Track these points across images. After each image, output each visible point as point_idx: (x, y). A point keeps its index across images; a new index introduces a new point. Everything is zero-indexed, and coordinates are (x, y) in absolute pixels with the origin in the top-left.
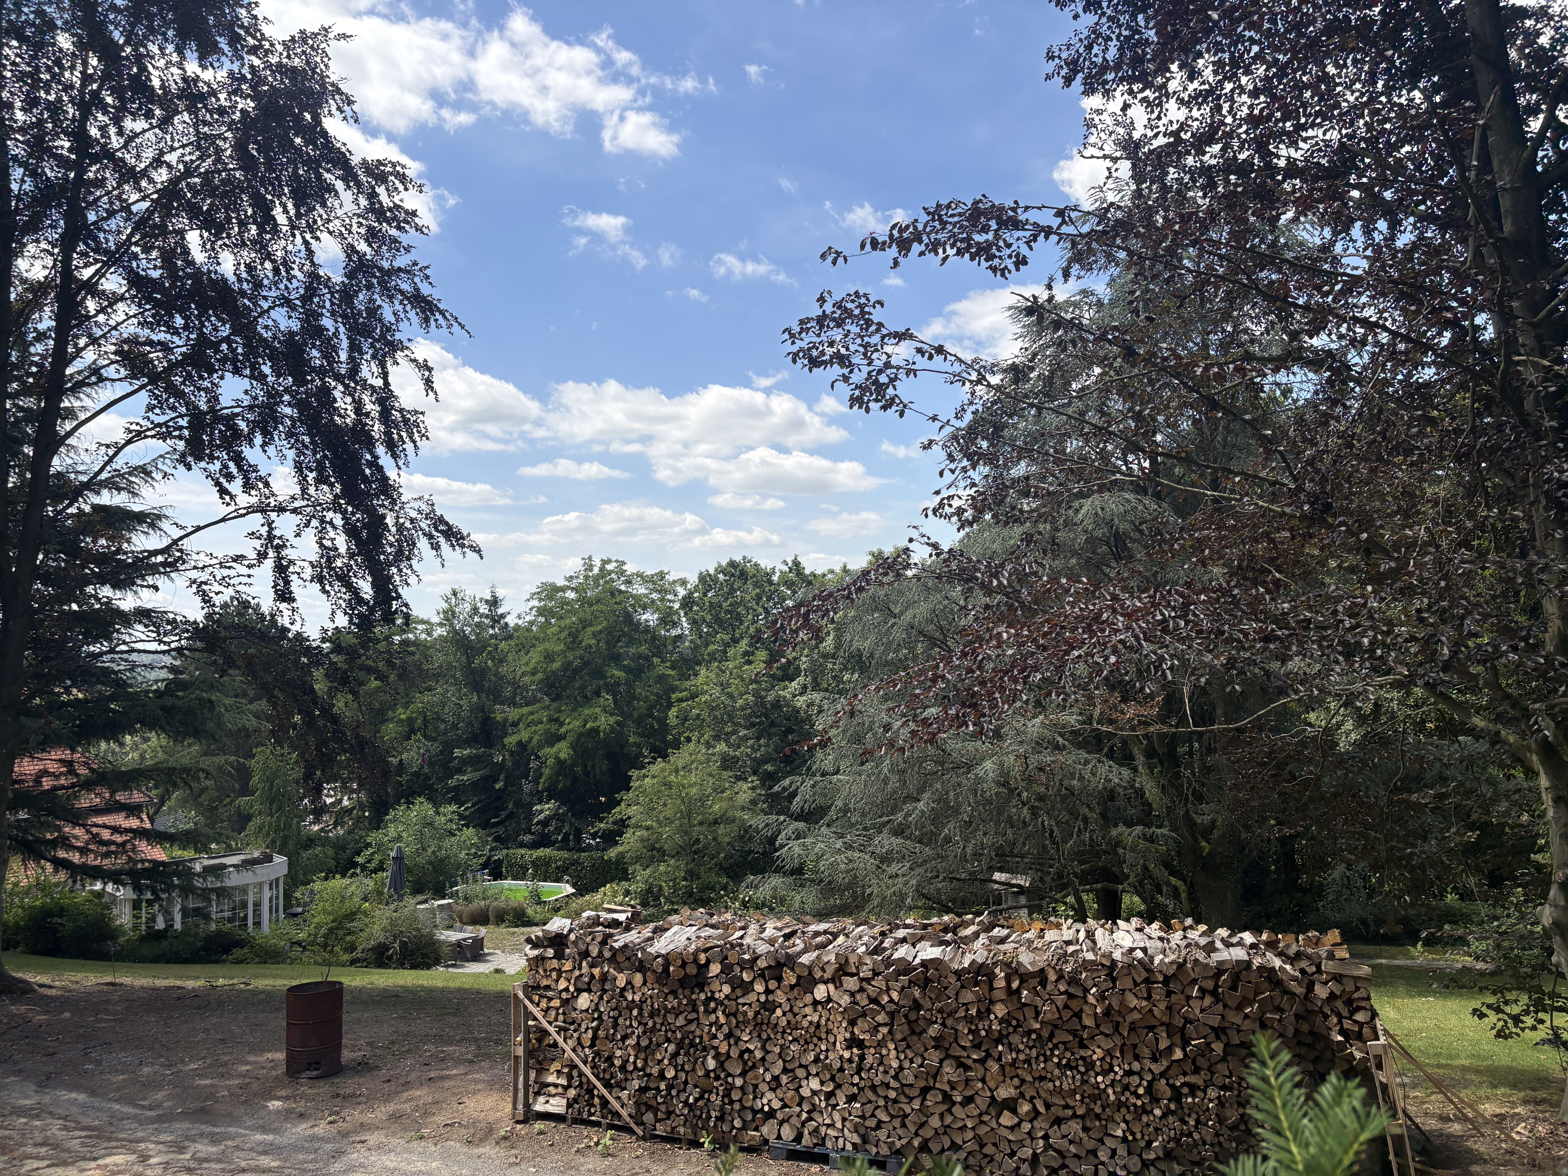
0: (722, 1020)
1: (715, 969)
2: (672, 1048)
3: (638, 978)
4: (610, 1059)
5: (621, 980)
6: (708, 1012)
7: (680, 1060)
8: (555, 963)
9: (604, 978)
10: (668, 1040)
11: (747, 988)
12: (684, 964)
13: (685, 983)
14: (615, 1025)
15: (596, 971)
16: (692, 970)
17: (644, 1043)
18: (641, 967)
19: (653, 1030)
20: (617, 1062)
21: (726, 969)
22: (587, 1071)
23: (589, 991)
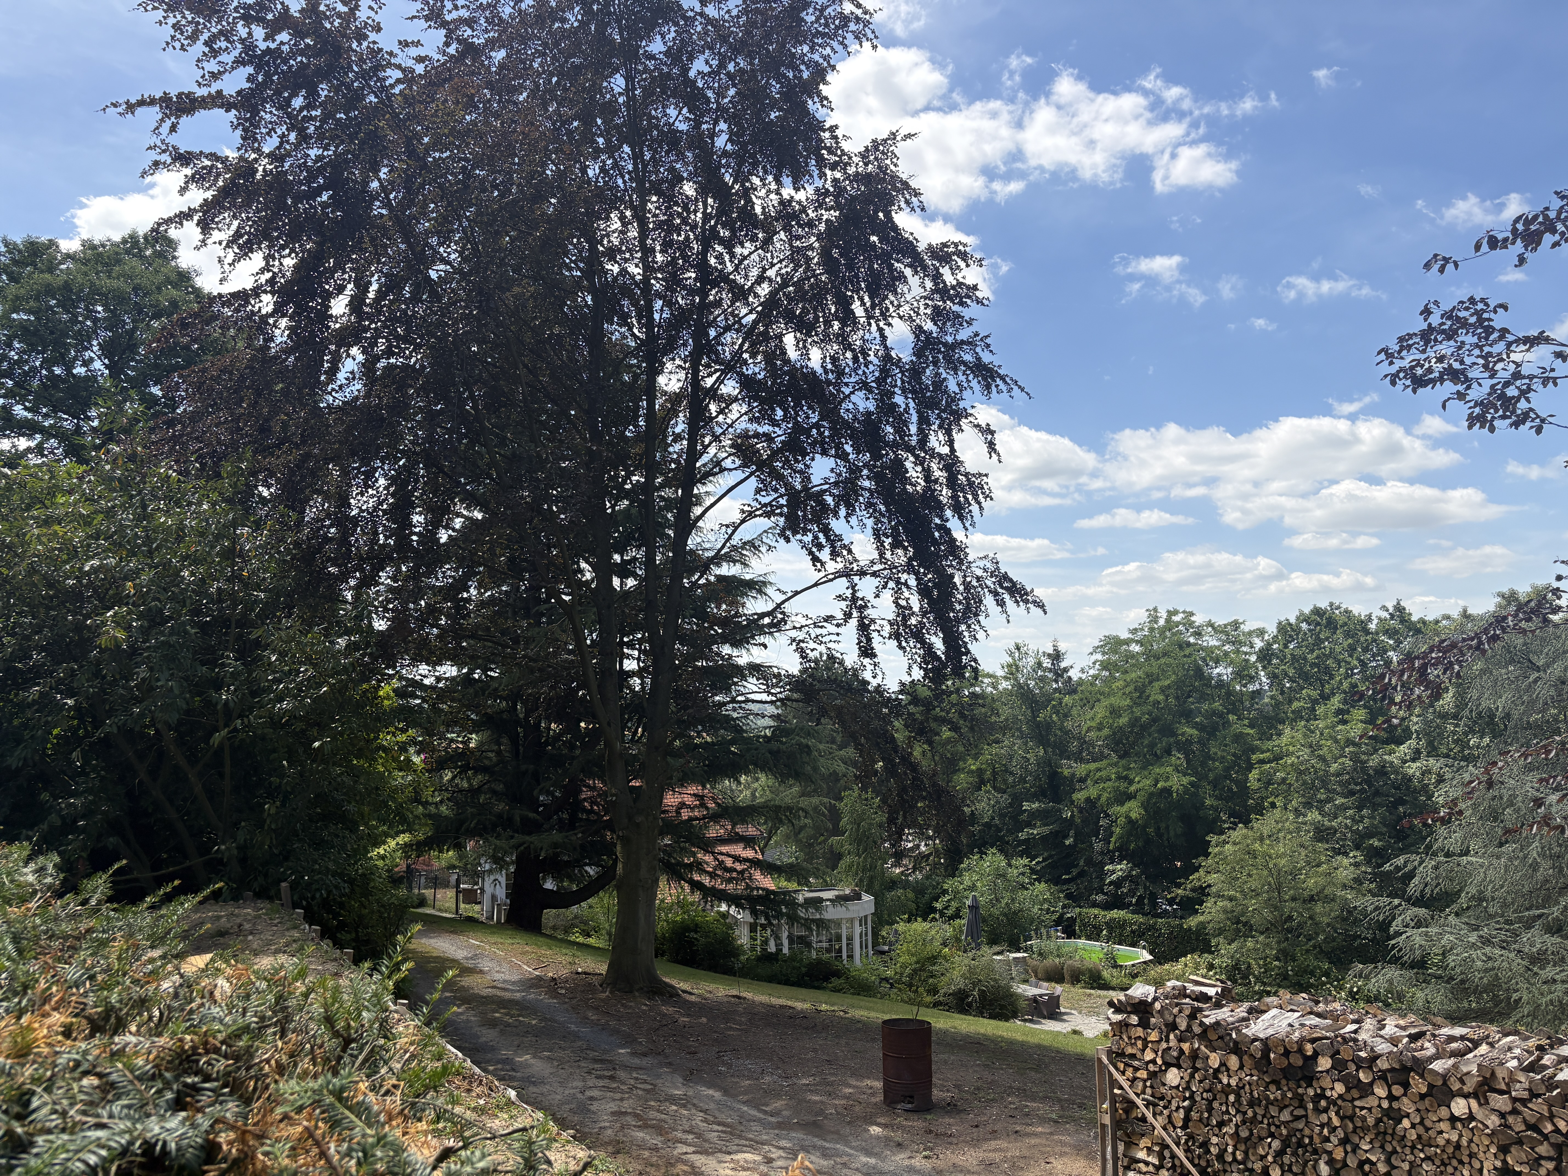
0: (1336, 1122)
1: (1324, 1063)
2: (1276, 1144)
3: (1233, 1061)
4: (1205, 1145)
5: (1214, 1060)
6: (1318, 1111)
7: (1286, 1159)
8: (1140, 1032)
9: (1195, 1055)
10: (1272, 1135)
11: (1366, 1090)
12: (1287, 1053)
13: (1288, 1073)
14: (1210, 1109)
15: (1186, 1046)
16: (1298, 1061)
17: (1244, 1134)
18: (1237, 1049)
19: (1254, 1120)
20: (1214, 1150)
21: (1339, 1065)
22: (1180, 1154)
23: (1179, 1067)
